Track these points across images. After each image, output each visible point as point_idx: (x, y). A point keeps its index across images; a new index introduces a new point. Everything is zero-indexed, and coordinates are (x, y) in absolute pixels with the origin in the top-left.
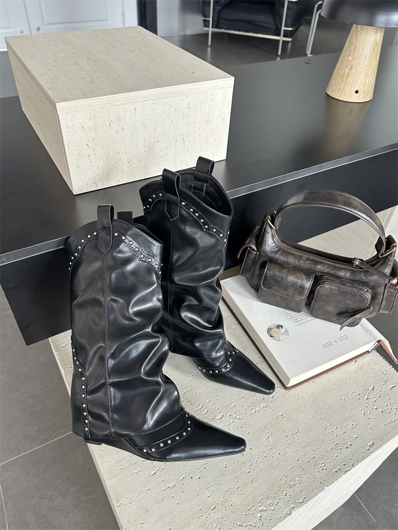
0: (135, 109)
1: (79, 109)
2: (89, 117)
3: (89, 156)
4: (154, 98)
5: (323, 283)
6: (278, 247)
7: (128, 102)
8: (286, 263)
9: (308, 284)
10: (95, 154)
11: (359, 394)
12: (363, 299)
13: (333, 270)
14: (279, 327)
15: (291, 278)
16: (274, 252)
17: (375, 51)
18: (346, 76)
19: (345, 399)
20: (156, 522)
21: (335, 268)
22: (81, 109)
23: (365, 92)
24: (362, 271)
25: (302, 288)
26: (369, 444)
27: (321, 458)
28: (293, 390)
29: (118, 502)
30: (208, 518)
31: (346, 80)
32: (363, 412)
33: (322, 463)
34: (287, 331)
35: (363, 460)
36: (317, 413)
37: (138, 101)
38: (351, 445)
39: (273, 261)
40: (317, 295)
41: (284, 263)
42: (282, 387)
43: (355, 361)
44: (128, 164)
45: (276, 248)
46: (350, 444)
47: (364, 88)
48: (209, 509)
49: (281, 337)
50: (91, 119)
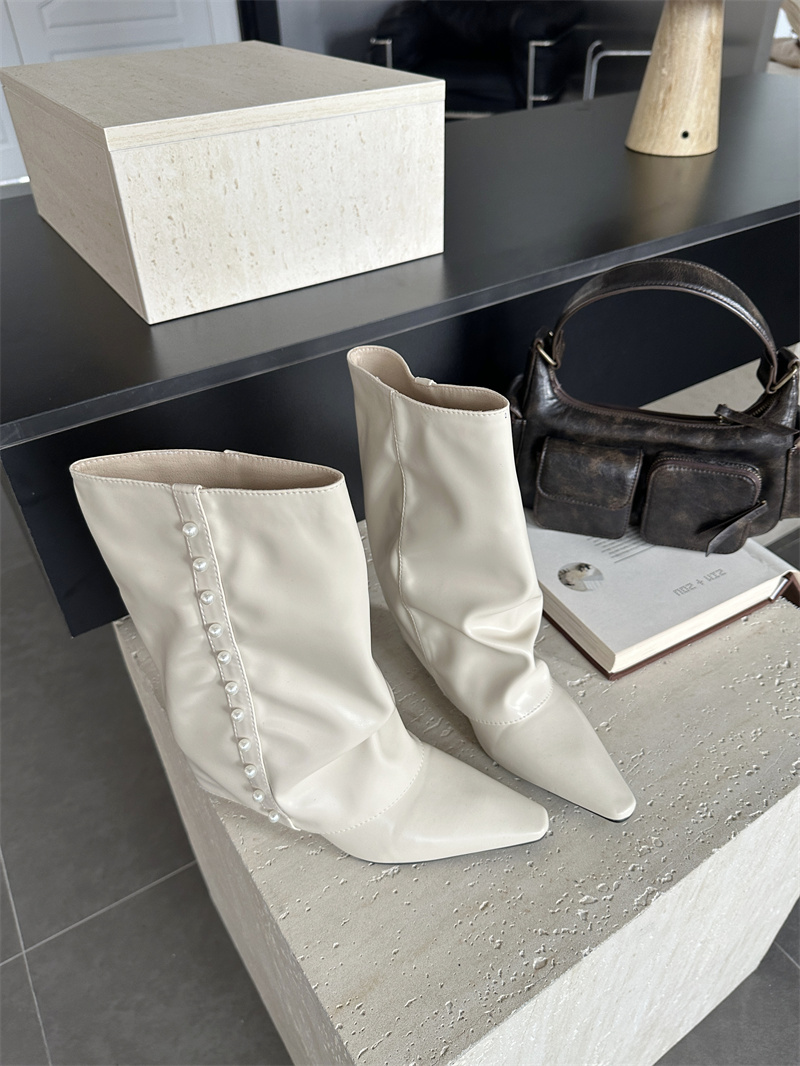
0: (258, 143)
1: (150, 142)
2: (169, 158)
3: (174, 241)
4: (293, 120)
5: (663, 463)
6: (563, 405)
7: (242, 128)
8: (584, 436)
9: (632, 474)
10: (185, 236)
11: (761, 677)
12: (745, 487)
13: (679, 434)
14: (581, 567)
15: (597, 464)
16: (555, 416)
17: (712, 52)
18: (661, 106)
19: (733, 688)
20: (366, 941)
21: (682, 431)
22: (154, 141)
23: (701, 134)
24: (737, 429)
25: (621, 480)
26: (794, 764)
27: (698, 797)
28: (625, 680)
29: (281, 911)
30: (474, 927)
31: (662, 115)
32: (774, 708)
33: (703, 806)
34: (598, 573)
35: (786, 793)
36: (678, 716)
37: (262, 125)
38: (757, 769)
39: (556, 435)
40: (652, 492)
41: (578, 435)
42: (600, 676)
43: (746, 620)
44: (252, 258)
45: (559, 407)
46: (754, 766)
47: (698, 125)
48: (476, 908)
49: (589, 584)
50: (173, 161)
